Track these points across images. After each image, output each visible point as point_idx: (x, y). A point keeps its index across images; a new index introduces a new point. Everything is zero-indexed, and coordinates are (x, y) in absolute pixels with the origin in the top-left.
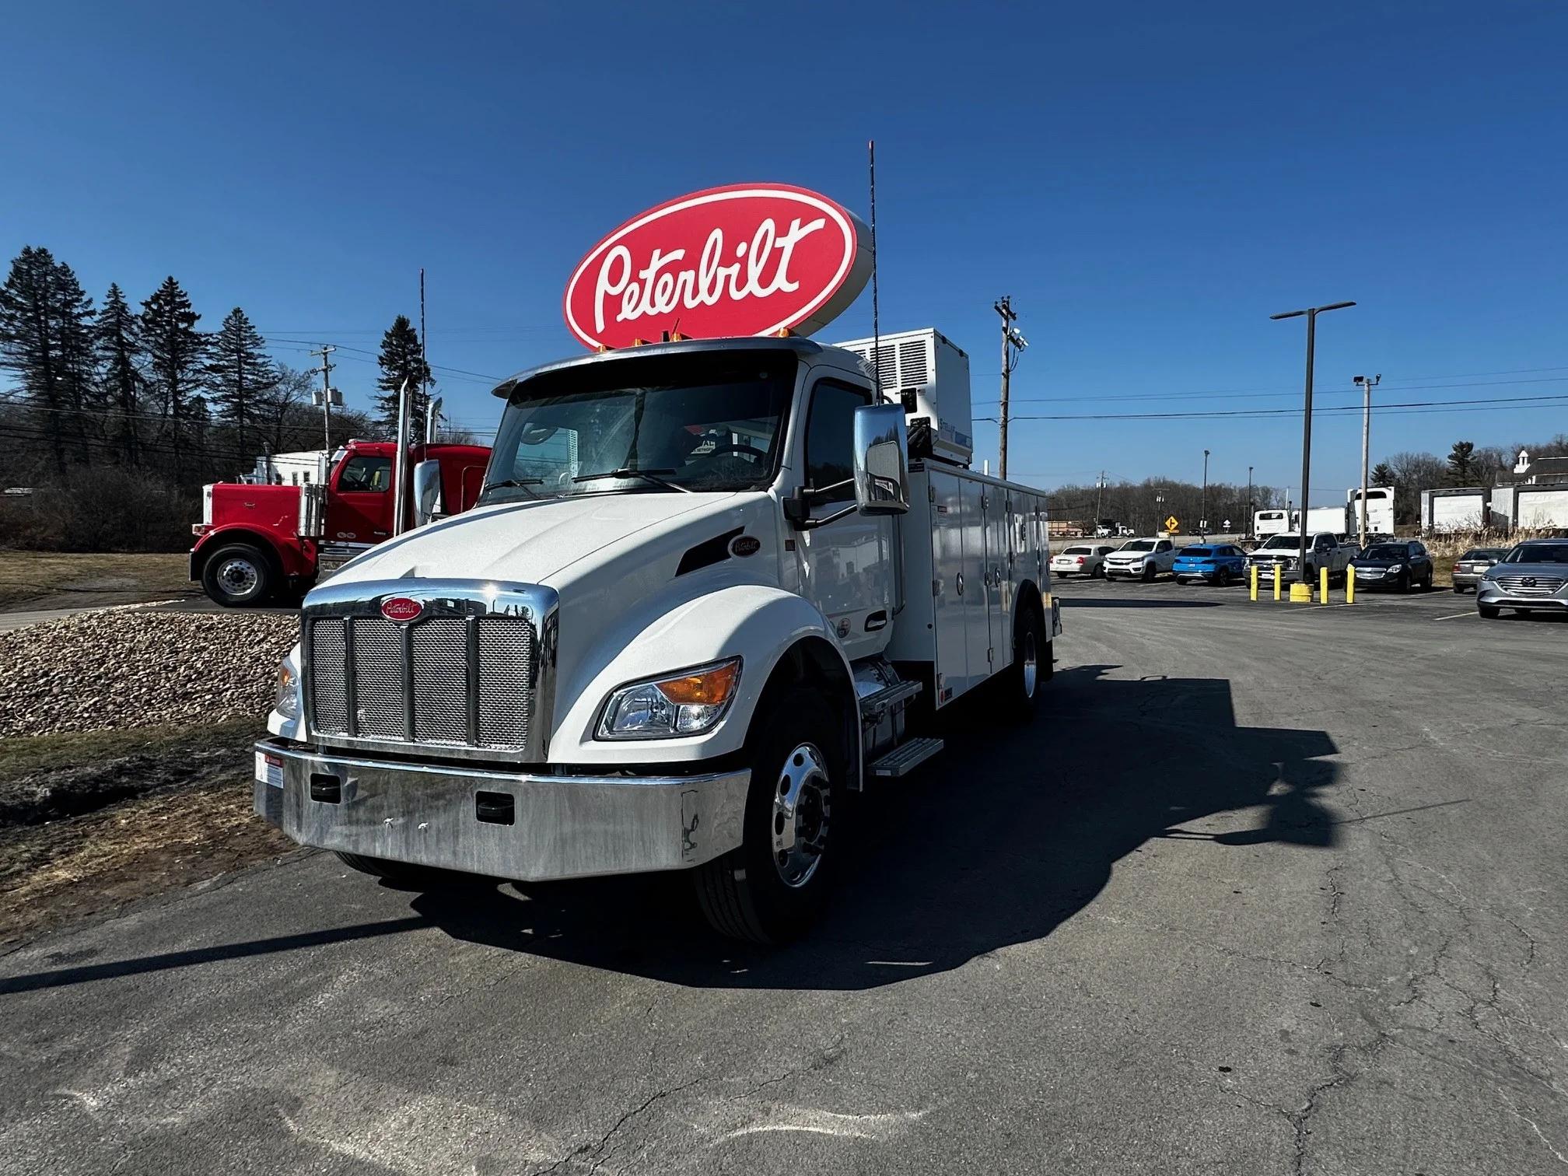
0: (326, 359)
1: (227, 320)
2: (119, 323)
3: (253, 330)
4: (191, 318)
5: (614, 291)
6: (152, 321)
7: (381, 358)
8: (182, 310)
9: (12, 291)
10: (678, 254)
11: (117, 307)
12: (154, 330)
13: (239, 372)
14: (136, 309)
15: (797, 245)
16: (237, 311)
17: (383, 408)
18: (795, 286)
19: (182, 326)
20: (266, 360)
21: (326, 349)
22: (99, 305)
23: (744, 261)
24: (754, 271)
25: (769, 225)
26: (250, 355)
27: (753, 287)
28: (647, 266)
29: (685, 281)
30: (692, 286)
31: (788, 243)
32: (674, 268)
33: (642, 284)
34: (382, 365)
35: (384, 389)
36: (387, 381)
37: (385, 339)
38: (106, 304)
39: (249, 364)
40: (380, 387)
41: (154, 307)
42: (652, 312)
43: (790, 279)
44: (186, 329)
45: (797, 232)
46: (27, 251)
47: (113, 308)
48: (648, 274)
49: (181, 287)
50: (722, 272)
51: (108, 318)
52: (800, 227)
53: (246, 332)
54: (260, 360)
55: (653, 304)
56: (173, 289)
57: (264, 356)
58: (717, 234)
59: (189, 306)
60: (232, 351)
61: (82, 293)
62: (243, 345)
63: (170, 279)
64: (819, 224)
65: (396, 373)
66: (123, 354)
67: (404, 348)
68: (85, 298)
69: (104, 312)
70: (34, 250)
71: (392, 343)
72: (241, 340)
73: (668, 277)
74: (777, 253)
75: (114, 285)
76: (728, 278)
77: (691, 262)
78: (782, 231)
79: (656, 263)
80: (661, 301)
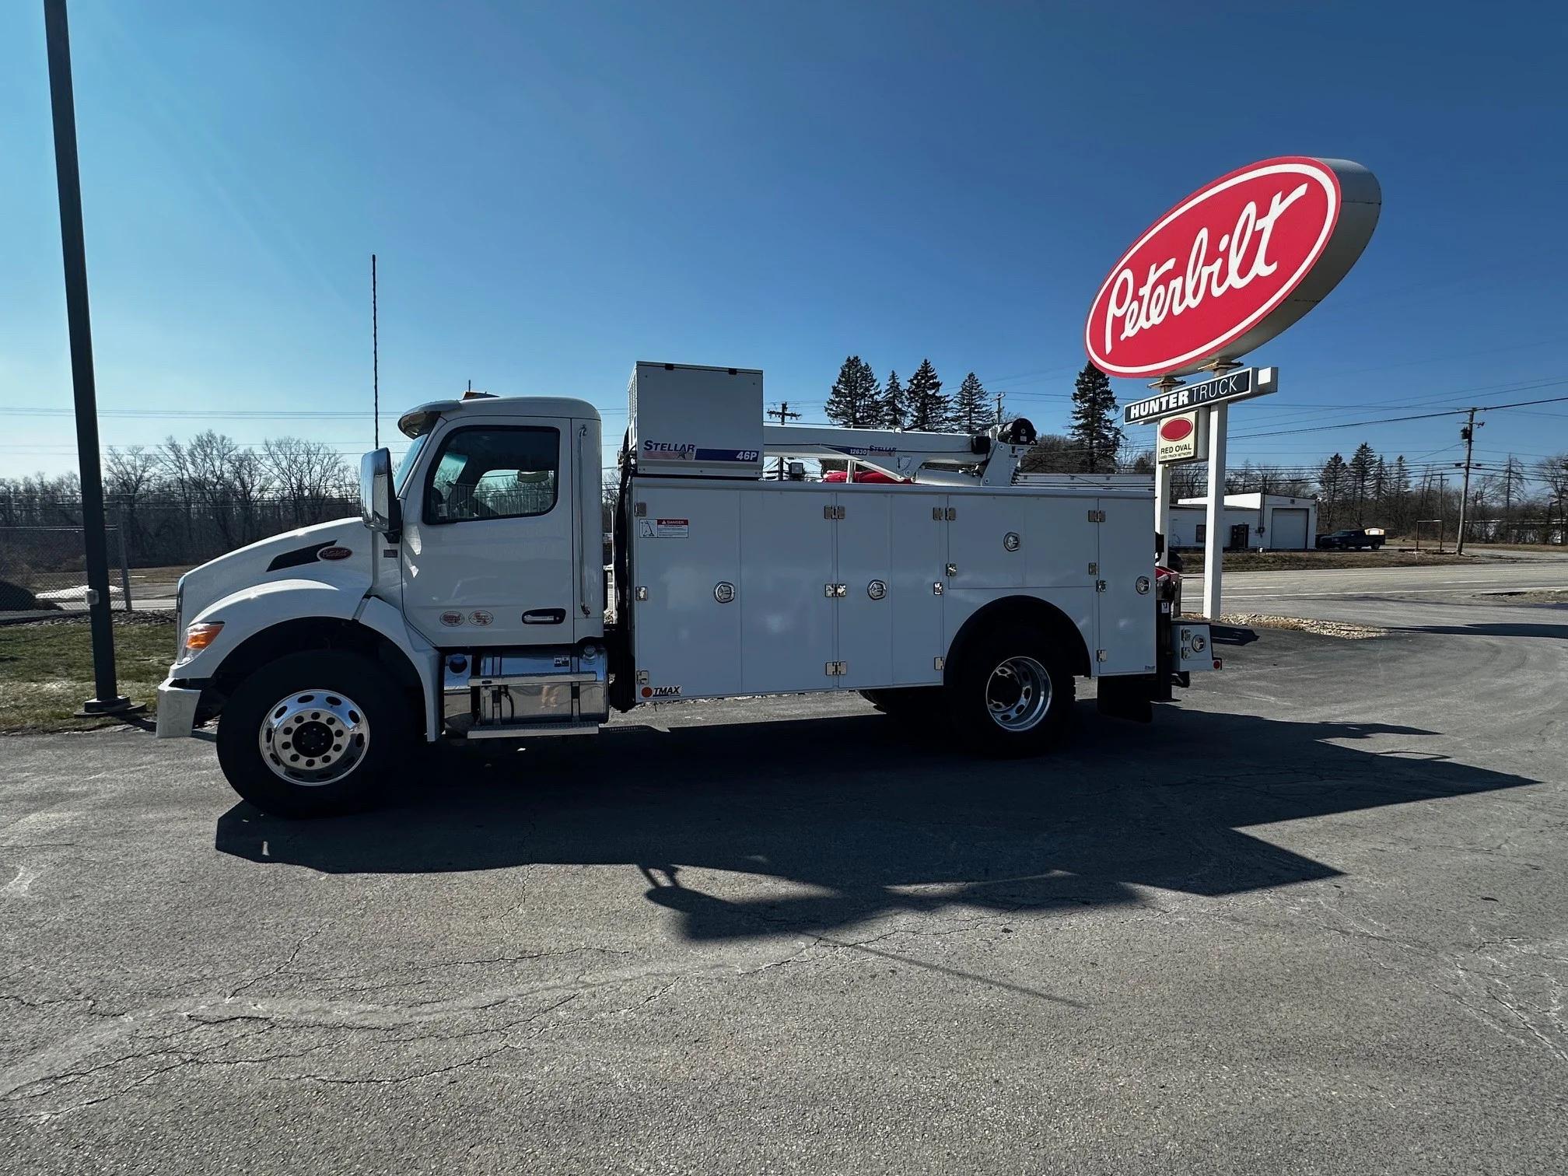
0: (999, 403)
1: (964, 383)
2: (894, 397)
3: (980, 387)
4: (937, 385)
5: (1119, 313)
6: (913, 392)
7: (1075, 394)
8: (931, 381)
9: (840, 386)
10: (1170, 264)
11: (894, 387)
12: (914, 398)
13: (970, 420)
14: (905, 385)
15: (1278, 223)
16: (971, 375)
17: (1073, 434)
18: (1274, 267)
19: (930, 392)
20: (988, 408)
21: (999, 395)
22: (884, 387)
23: (1225, 255)
24: (1235, 262)
25: (1251, 208)
26: (977, 406)
27: (1235, 281)
28: (1144, 284)
29: (1174, 289)
30: (1180, 292)
31: (1267, 224)
32: (1165, 279)
33: (1140, 300)
34: (1075, 399)
35: (1077, 419)
36: (1079, 413)
37: (1079, 378)
38: (888, 385)
39: (976, 413)
40: (1074, 417)
41: (915, 382)
42: (1147, 325)
43: (1268, 263)
44: (934, 394)
45: (1278, 207)
46: (849, 360)
47: (891, 387)
48: (1145, 291)
49: (932, 366)
50: (1206, 270)
51: (889, 394)
52: (1281, 201)
53: (976, 389)
54: (984, 409)
55: (1148, 318)
56: (927, 368)
57: (987, 406)
58: (1204, 234)
59: (936, 378)
60: (966, 405)
61: (875, 381)
62: (973, 400)
63: (926, 361)
64: (1301, 191)
65: (1087, 405)
66: (895, 417)
67: (1093, 383)
68: (876, 384)
69: (887, 391)
70: (852, 358)
71: (1084, 381)
72: (973, 395)
73: (1161, 289)
74: (1257, 236)
75: (893, 372)
76: (1211, 275)
77: (1180, 271)
78: (1262, 213)
79: (1152, 278)
80: (1154, 312)
